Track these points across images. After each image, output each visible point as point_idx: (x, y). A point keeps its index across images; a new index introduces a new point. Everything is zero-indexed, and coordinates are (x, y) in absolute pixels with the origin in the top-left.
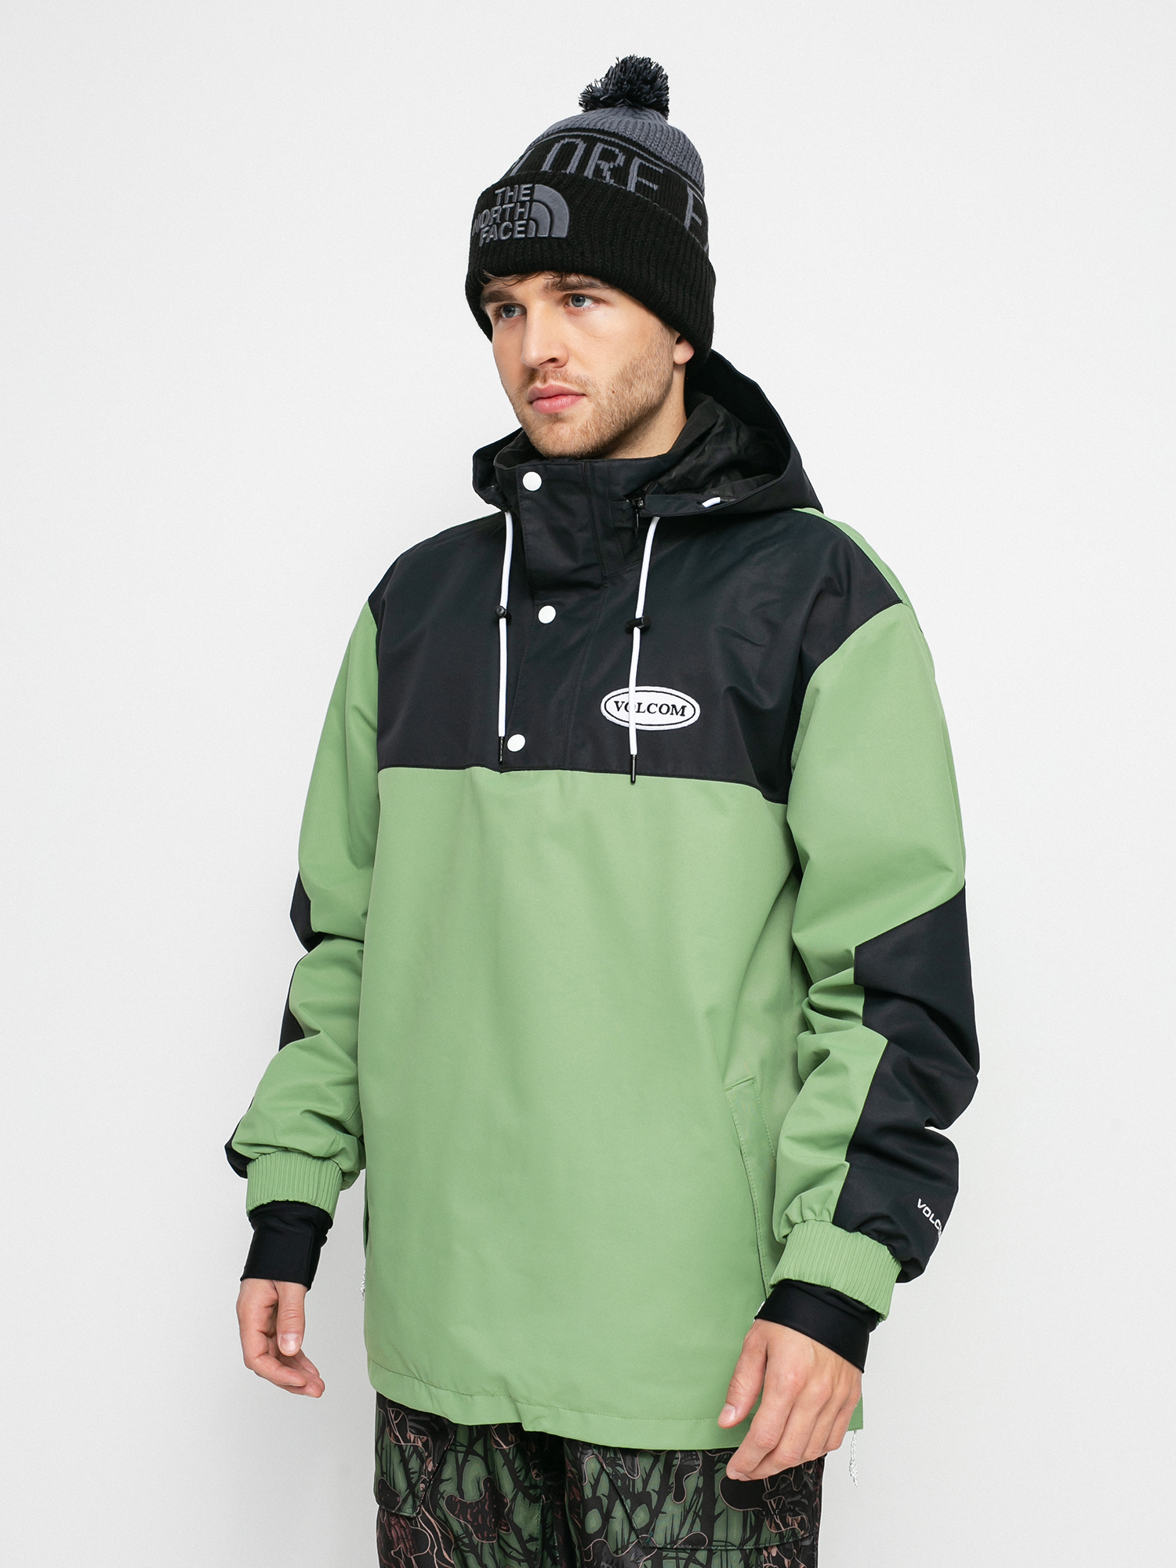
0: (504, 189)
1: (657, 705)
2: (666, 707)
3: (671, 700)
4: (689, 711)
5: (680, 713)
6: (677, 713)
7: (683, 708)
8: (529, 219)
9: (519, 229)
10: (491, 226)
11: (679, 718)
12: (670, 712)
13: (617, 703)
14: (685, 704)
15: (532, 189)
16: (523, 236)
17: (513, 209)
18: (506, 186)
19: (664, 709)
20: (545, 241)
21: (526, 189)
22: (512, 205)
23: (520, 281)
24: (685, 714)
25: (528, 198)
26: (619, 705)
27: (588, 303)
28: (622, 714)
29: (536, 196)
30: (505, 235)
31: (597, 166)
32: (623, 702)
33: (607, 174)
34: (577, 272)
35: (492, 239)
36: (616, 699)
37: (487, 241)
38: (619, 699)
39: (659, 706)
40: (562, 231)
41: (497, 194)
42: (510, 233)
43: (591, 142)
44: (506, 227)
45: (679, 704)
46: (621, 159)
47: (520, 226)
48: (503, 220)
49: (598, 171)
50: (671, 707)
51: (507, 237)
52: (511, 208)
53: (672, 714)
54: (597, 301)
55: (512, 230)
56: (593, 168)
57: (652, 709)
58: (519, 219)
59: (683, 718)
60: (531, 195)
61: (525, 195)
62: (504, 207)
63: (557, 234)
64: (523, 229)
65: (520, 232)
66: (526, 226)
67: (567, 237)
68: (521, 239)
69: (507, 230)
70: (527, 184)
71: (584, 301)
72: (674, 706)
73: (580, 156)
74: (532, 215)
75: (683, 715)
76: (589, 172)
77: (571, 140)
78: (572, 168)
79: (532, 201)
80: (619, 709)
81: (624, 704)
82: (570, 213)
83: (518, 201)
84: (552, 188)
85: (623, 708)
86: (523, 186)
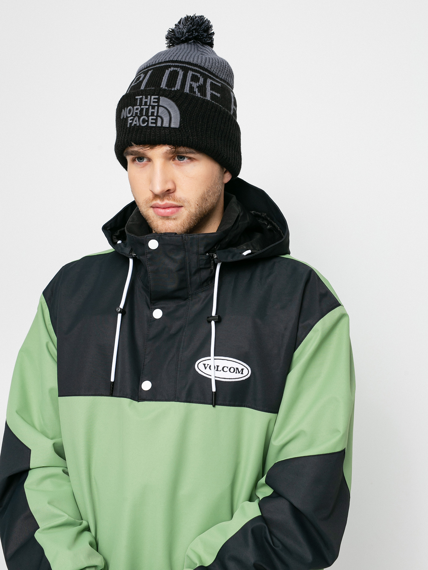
0: (141, 97)
1: (228, 367)
2: (233, 369)
3: (236, 365)
4: (245, 372)
5: (241, 372)
6: (239, 373)
7: (242, 370)
8: (157, 116)
9: (152, 121)
10: (134, 117)
11: (241, 375)
12: (235, 372)
13: (204, 365)
14: (243, 367)
15: (158, 99)
16: (154, 125)
18: (142, 95)
19: (232, 370)
20: (167, 129)
21: (154, 98)
22: (147, 107)
24: (243, 373)
25: (156, 104)
26: (206, 366)
28: (207, 371)
30: (143, 123)
31: (191, 85)
32: (208, 365)
33: (196, 90)
34: (184, 146)
36: (204, 362)
37: (133, 125)
38: (206, 362)
39: (229, 368)
42: (146, 123)
43: (186, 71)
44: (144, 119)
45: (240, 367)
46: (201, 80)
47: (152, 119)
48: (141, 115)
49: (191, 88)
50: (236, 369)
51: (145, 124)
52: (146, 109)
53: (236, 373)
54: (191, 159)
55: (148, 121)
56: (188, 86)
57: (225, 369)
58: (151, 116)
59: (242, 375)
60: (158, 102)
61: (154, 102)
62: (142, 107)
63: (173, 126)
66: (156, 120)
67: (179, 128)
68: (153, 127)
69: (144, 121)
70: (155, 95)
71: (184, 159)
72: (237, 369)
73: (181, 79)
74: (159, 114)
75: (242, 373)
76: (187, 90)
77: (174, 69)
78: (178, 86)
79: (158, 106)
80: (206, 368)
81: (209, 366)
82: (180, 114)
83: (150, 105)
84: (169, 98)
85: (208, 368)
86: (153, 97)
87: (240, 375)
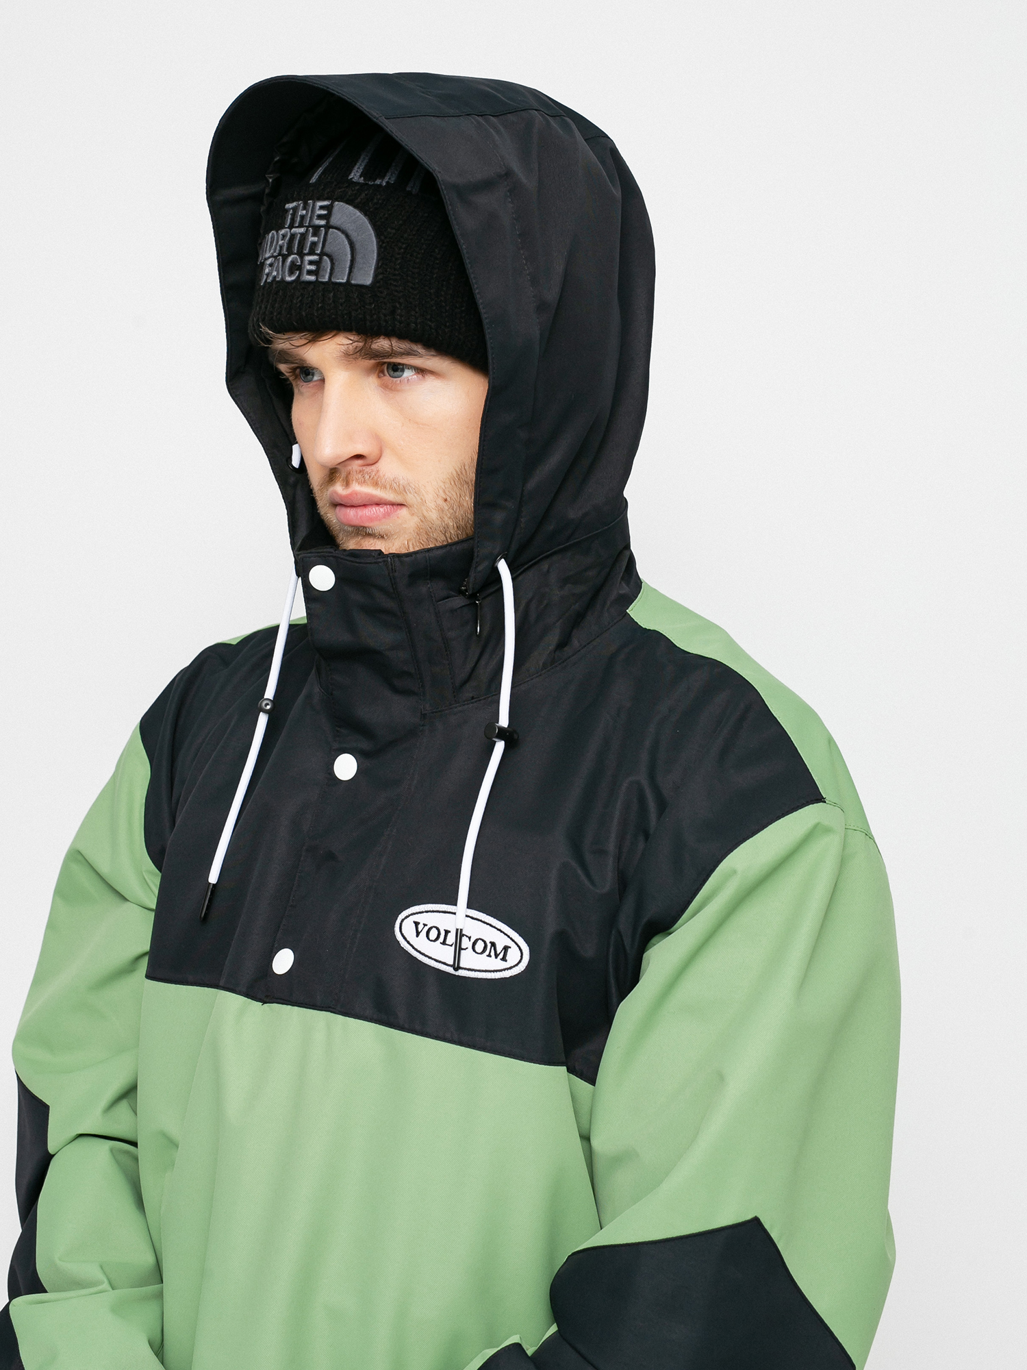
0: (295, 203)
1: (470, 938)
2: (483, 944)
3: (490, 935)
4: (513, 955)
5: (501, 956)
6: (496, 956)
7: (506, 948)
8: (322, 255)
9: (309, 267)
10: (277, 258)
11: (499, 964)
12: (487, 952)
13: (417, 924)
14: (510, 943)
15: (329, 208)
16: (312, 278)
17: (304, 236)
18: (298, 200)
19: (480, 946)
20: (341, 289)
21: (322, 208)
22: (302, 230)
23: (313, 341)
24: (507, 958)
25: (323, 222)
26: (420, 927)
27: (408, 374)
28: (422, 943)
29: (334, 220)
30: (291, 273)
32: (425, 925)
34: (388, 335)
35: (275, 277)
36: (416, 918)
37: (270, 279)
38: (421, 919)
39: (473, 940)
40: (365, 277)
41: (287, 211)
42: (297, 273)
44: (293, 263)
45: (501, 942)
47: (311, 263)
48: (290, 252)
50: (489, 945)
51: (293, 278)
52: (302, 235)
53: (489, 956)
54: (421, 371)
55: (300, 268)
58: (310, 253)
59: (504, 965)
60: (328, 216)
61: (319, 217)
62: (294, 230)
63: (358, 279)
64: (313, 268)
65: (310, 273)
66: (319, 264)
67: (373, 284)
68: (310, 283)
69: (294, 268)
70: (324, 200)
71: (403, 371)
72: (493, 944)
74: (328, 249)
75: (504, 959)
78: (392, 175)
79: (328, 227)
80: (418, 934)
81: (426, 929)
82: (379, 247)
83: (310, 225)
84: (355, 207)
85: (423, 934)
86: (320, 204)
87: (497, 964)
